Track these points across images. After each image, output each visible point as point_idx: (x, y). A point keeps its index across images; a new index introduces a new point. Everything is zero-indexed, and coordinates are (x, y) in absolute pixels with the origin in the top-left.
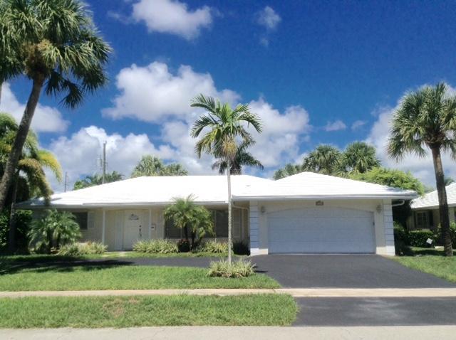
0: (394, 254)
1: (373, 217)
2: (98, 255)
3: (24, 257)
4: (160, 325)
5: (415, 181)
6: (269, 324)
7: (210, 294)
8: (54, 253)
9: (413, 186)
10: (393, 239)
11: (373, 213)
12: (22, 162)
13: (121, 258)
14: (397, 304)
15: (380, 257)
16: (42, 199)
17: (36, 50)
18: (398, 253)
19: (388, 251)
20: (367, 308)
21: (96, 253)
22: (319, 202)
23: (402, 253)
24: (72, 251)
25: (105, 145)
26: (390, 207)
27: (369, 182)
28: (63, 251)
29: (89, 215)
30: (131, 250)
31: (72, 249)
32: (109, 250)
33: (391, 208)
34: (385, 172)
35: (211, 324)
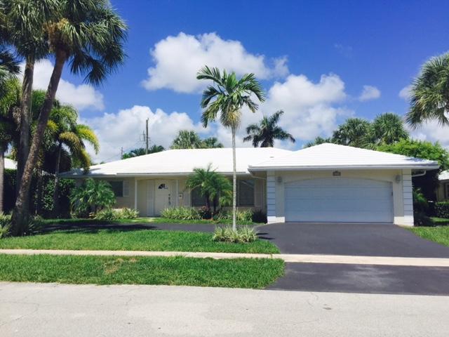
0: (413, 225)
1: (391, 187)
2: (129, 220)
3: (65, 220)
4: (140, 283)
5: (443, 152)
6: (243, 286)
7: (204, 257)
8: (92, 217)
9: (441, 156)
10: (412, 209)
11: (391, 183)
12: (62, 135)
13: (149, 223)
14: (387, 272)
15: (397, 226)
16: (82, 169)
17: (56, 28)
18: (416, 223)
19: (407, 221)
20: (354, 275)
21: (129, 218)
22: (336, 172)
23: (421, 223)
24: (106, 216)
25: (147, 121)
26: (410, 177)
27: (396, 153)
28: (100, 215)
29: (124, 184)
30: (159, 216)
31: (107, 214)
32: (139, 215)
33: (411, 179)
34: (412, 143)
35: (187, 285)
